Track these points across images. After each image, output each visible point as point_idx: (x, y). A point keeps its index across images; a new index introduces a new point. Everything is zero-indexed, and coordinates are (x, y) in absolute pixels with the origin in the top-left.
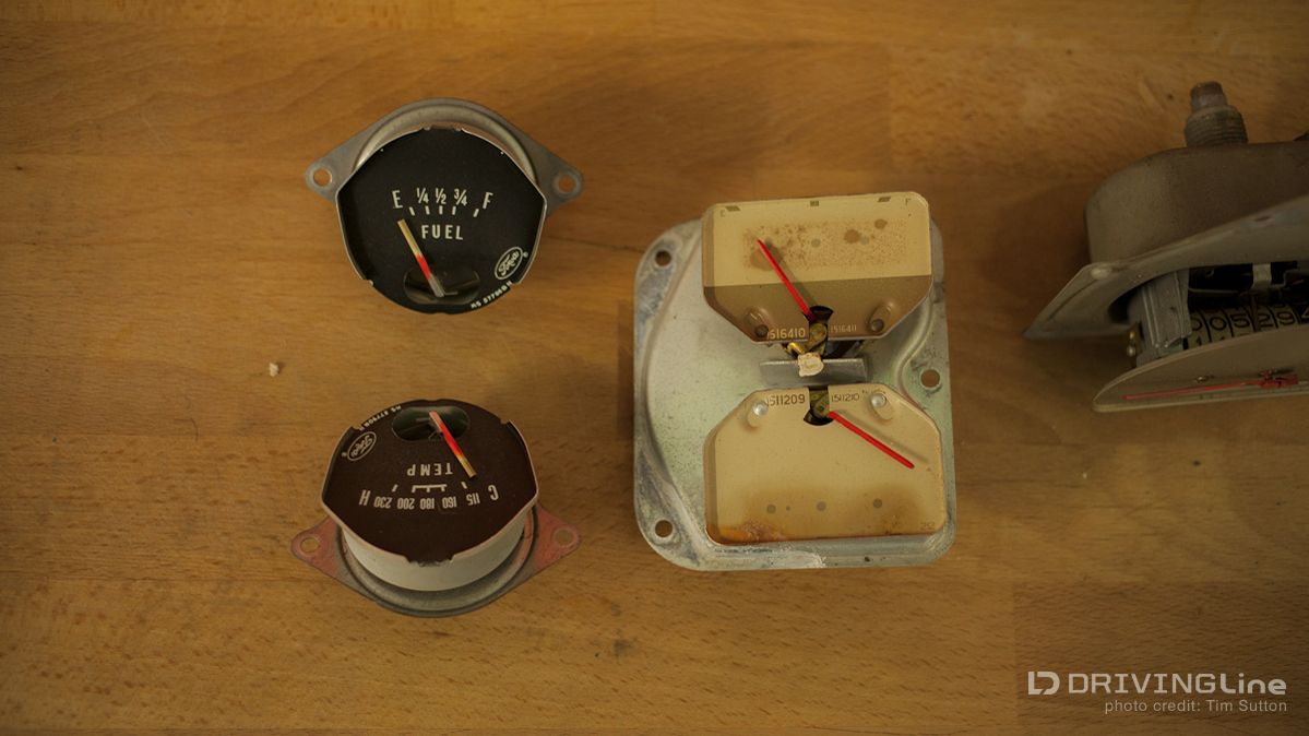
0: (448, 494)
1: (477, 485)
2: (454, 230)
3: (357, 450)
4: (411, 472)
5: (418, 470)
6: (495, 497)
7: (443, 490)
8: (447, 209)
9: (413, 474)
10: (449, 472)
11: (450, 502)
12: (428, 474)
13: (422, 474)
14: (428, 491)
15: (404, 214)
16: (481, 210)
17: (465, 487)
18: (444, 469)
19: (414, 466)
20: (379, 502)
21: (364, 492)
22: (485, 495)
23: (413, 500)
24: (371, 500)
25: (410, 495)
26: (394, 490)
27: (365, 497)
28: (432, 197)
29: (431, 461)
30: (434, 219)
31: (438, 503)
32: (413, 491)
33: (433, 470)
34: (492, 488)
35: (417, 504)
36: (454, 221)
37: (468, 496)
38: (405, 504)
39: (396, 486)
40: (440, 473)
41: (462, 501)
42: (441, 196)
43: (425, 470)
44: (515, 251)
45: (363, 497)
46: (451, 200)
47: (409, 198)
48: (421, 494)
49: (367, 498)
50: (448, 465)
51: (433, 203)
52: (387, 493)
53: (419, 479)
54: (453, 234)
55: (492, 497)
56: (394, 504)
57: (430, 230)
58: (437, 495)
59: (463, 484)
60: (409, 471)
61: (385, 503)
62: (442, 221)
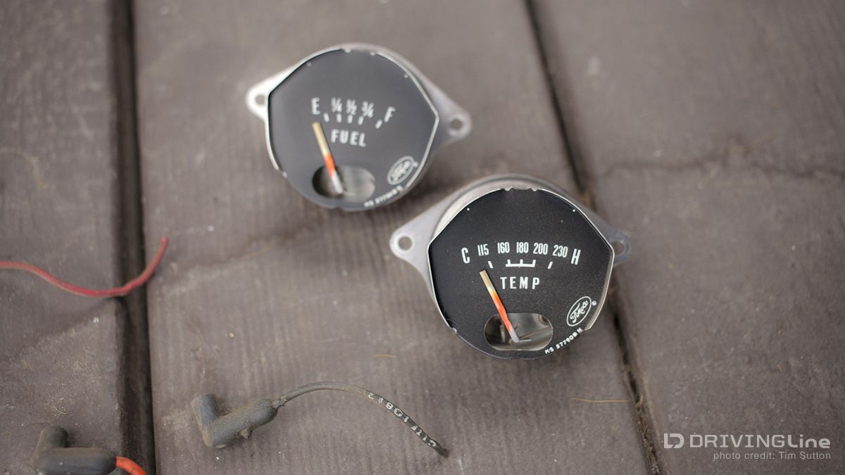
0: (504, 257)
1: (479, 263)
2: (358, 137)
3: (584, 307)
4: (536, 281)
5: (530, 283)
6: (465, 250)
7: (509, 261)
8: (356, 118)
9: (534, 279)
10: (503, 279)
11: (503, 248)
12: (522, 278)
13: (526, 278)
14: (521, 261)
15: (319, 119)
16: (384, 123)
17: (490, 263)
18: (508, 282)
19: (533, 288)
20: (563, 251)
21: (576, 263)
22: (473, 253)
23: (534, 252)
24: (570, 254)
25: (539, 257)
26: (551, 263)
27: (576, 258)
28: (344, 108)
29: (519, 292)
30: (344, 126)
31: (513, 247)
32: (534, 261)
33: (517, 283)
34: (467, 261)
35: (532, 248)
36: (360, 129)
37: (487, 254)
38: (542, 249)
39: (549, 267)
40: (512, 278)
41: (493, 248)
42: (352, 107)
43: (524, 282)
44: (407, 160)
45: (577, 257)
46: (359, 112)
47: (326, 107)
48: (528, 258)
49: (574, 257)
50: (504, 288)
51: (344, 113)
52: (558, 261)
53: (529, 273)
54: (357, 140)
55: (467, 252)
56: (551, 249)
57: (339, 135)
58: (515, 256)
59: (491, 266)
60: (538, 283)
61: (559, 251)
62: (350, 128)
